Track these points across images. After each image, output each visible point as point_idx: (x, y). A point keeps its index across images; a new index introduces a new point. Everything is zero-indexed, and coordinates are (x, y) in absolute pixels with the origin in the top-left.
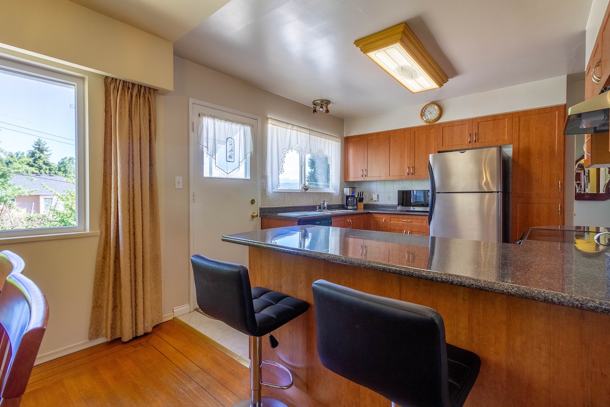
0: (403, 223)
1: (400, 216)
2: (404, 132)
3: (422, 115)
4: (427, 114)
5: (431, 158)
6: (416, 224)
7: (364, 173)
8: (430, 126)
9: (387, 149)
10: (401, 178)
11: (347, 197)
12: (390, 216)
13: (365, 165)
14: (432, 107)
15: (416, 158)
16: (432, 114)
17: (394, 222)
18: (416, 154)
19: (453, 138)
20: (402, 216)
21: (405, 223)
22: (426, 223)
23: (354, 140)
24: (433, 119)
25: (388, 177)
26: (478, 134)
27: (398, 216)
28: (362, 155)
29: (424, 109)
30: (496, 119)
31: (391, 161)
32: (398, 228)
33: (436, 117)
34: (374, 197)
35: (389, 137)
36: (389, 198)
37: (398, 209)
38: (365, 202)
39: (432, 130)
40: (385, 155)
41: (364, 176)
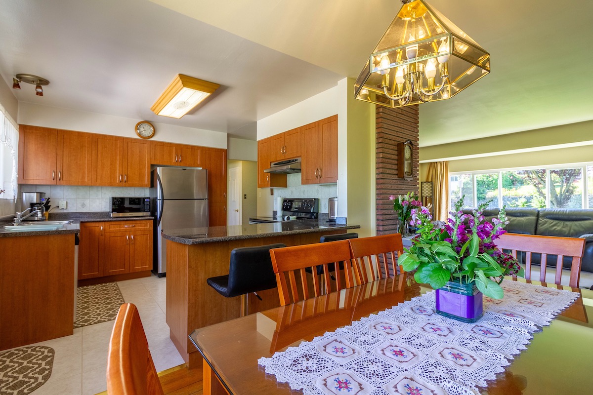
0: (125, 228)
1: (122, 223)
2: (116, 140)
3: (137, 129)
4: (142, 129)
5: (159, 170)
6: (140, 228)
7: (56, 175)
8: (144, 141)
9: (94, 152)
10: (111, 185)
11: (32, 205)
12: (110, 223)
13: (58, 166)
14: (147, 126)
15: (129, 167)
16: (147, 131)
17: (114, 228)
18: (129, 164)
19: (163, 155)
20: (124, 222)
21: (128, 228)
22: (149, 226)
23: (38, 132)
24: (147, 135)
25: (94, 183)
26: (181, 156)
27: (119, 223)
28: (54, 154)
29: (139, 124)
30: (193, 148)
31: (99, 166)
32: (119, 234)
33: (149, 135)
34: (62, 204)
35: (96, 140)
36: (83, 205)
37: (112, 215)
38: (49, 211)
39: (146, 145)
40: (91, 159)
41: (58, 179)
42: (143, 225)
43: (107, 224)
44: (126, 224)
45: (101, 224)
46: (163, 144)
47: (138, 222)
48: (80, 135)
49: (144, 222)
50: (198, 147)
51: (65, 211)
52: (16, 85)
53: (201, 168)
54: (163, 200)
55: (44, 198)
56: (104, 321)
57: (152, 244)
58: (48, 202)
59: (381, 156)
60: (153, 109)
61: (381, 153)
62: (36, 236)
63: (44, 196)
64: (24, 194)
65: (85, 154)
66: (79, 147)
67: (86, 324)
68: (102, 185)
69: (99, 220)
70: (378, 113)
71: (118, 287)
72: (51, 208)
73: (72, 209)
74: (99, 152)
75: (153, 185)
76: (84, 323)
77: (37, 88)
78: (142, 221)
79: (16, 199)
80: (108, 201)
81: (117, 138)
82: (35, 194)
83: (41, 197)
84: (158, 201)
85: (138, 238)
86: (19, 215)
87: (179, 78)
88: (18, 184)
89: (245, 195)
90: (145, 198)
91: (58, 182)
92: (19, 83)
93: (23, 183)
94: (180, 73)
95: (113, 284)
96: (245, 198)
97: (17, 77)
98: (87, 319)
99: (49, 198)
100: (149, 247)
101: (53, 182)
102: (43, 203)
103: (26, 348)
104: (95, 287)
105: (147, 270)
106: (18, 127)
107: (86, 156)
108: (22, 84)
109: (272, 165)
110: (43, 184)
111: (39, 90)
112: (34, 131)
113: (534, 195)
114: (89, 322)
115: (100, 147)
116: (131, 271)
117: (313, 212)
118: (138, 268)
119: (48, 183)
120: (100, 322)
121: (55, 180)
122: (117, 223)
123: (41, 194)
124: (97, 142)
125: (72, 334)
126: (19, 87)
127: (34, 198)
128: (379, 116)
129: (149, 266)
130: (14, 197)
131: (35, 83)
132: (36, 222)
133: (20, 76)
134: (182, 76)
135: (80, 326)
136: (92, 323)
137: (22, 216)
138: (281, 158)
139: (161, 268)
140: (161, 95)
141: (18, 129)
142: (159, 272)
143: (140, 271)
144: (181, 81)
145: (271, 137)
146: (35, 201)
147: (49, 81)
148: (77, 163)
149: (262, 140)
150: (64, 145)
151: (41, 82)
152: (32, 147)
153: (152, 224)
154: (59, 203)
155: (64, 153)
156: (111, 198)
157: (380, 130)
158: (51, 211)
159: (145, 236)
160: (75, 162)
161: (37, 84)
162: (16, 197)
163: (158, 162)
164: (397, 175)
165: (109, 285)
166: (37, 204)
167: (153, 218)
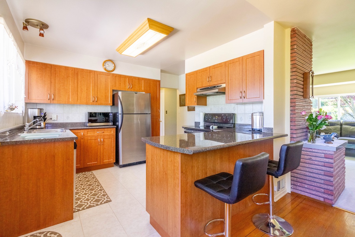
0: (97, 134)
1: (95, 130)
2: (90, 73)
3: (104, 65)
4: (107, 65)
5: (120, 93)
6: (107, 133)
7: (51, 97)
8: (108, 73)
9: (76, 81)
10: (87, 104)
11: (35, 117)
12: (88, 130)
13: (52, 90)
14: (110, 63)
15: (98, 92)
16: (110, 67)
17: (90, 134)
18: (98, 89)
19: (120, 84)
20: (97, 130)
21: (99, 134)
22: (113, 132)
23: (37, 65)
24: (110, 70)
25: (77, 102)
26: (132, 85)
27: (93, 130)
28: (49, 81)
29: (105, 62)
30: (139, 79)
31: (79, 91)
32: (94, 138)
33: (112, 69)
34: (54, 117)
35: (77, 73)
36: (68, 117)
37: (88, 125)
38: (45, 121)
39: (109, 77)
40: (73, 86)
41: (52, 99)
42: (109, 131)
43: (86, 131)
44: (98, 131)
45: (81, 131)
46: (120, 76)
47: (106, 129)
48: (67, 68)
49: (109, 129)
50: (143, 79)
51: (56, 122)
52: (25, 28)
53: (144, 93)
54: (123, 114)
55: (42, 112)
56: (94, 206)
57: (115, 144)
58: (45, 116)
59: (295, 82)
60: (118, 50)
61: (295, 79)
62: (45, 143)
63: (43, 111)
64: (29, 109)
65: (70, 82)
66: (66, 77)
67: (81, 209)
68: (81, 104)
69: (80, 128)
70: (292, 49)
71: (94, 175)
72: (47, 119)
73: (60, 120)
74: (79, 81)
75: (114, 104)
76: (79, 208)
77: (40, 30)
78: (108, 129)
79: (24, 113)
80: (84, 115)
81: (90, 71)
82: (37, 109)
83: (41, 112)
84: (119, 115)
85: (106, 140)
86: (27, 125)
87: (147, 21)
88: (25, 103)
89: (166, 111)
90: (110, 113)
91: (52, 101)
92: (27, 26)
93: (28, 102)
94: (149, 18)
95: (90, 173)
96: (166, 113)
97: (26, 22)
98: (80, 204)
99: (45, 113)
100: (113, 147)
101: (49, 102)
102: (42, 116)
103: (40, 233)
104: (78, 176)
105: (112, 162)
106: (25, 61)
107: (71, 83)
108: (29, 27)
109: (198, 90)
110: (41, 102)
111: (42, 32)
112: (35, 65)
113: (332, 112)
114: (82, 207)
115: (79, 77)
116: (101, 164)
117: (232, 123)
118: (106, 161)
119: (45, 102)
120: (90, 207)
121: (50, 100)
122: (92, 130)
123: (41, 110)
124: (77, 74)
125: (73, 219)
126: (27, 29)
127: (36, 112)
128: (293, 51)
129: (113, 160)
130: (23, 111)
131: (39, 27)
132: (38, 130)
133: (27, 21)
134: (149, 20)
135: (77, 210)
136: (85, 208)
137: (30, 126)
138: (206, 84)
139: (121, 161)
140: (127, 37)
141: (25, 63)
142: (120, 164)
143: (107, 163)
144: (148, 24)
145: (198, 71)
146: (37, 115)
147: (49, 25)
148: (64, 88)
149: (189, 73)
150: (56, 75)
151: (44, 26)
152: (35, 76)
153: (115, 131)
154: (52, 116)
155: (56, 81)
156: (87, 113)
157: (294, 62)
158: (47, 121)
159: (110, 139)
160: (63, 88)
161: (40, 27)
162: (24, 112)
163: (117, 88)
164: (303, 96)
165: (88, 174)
166: (38, 116)
167: (116, 127)
